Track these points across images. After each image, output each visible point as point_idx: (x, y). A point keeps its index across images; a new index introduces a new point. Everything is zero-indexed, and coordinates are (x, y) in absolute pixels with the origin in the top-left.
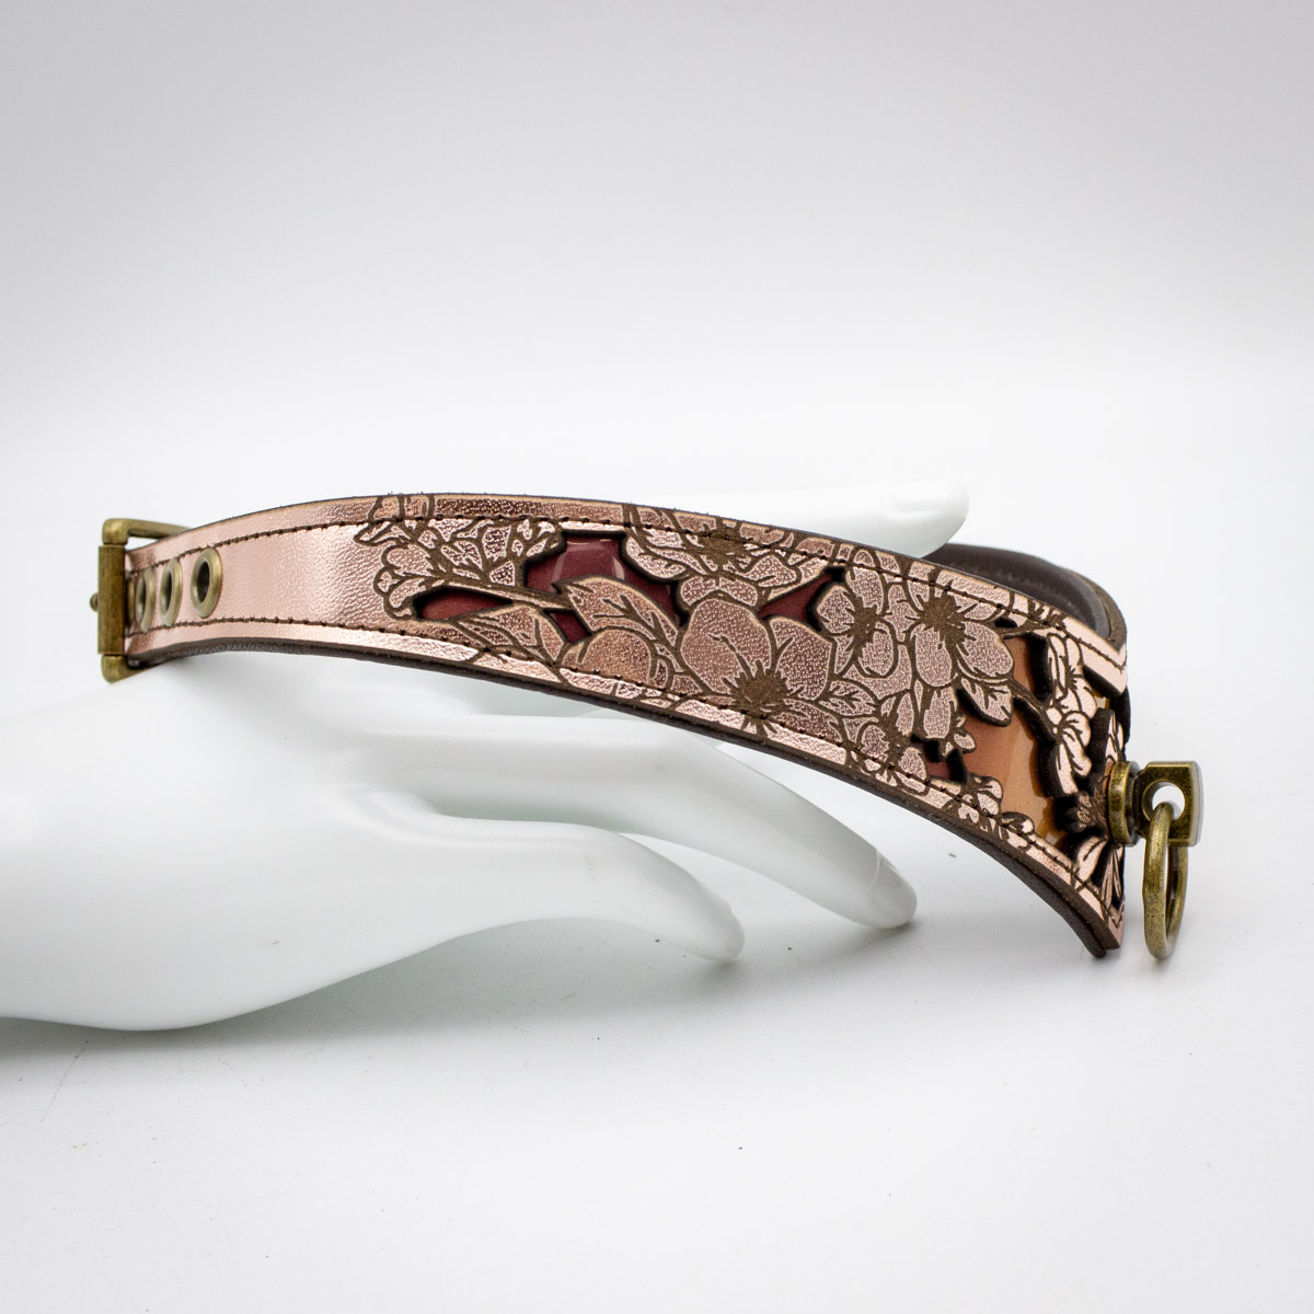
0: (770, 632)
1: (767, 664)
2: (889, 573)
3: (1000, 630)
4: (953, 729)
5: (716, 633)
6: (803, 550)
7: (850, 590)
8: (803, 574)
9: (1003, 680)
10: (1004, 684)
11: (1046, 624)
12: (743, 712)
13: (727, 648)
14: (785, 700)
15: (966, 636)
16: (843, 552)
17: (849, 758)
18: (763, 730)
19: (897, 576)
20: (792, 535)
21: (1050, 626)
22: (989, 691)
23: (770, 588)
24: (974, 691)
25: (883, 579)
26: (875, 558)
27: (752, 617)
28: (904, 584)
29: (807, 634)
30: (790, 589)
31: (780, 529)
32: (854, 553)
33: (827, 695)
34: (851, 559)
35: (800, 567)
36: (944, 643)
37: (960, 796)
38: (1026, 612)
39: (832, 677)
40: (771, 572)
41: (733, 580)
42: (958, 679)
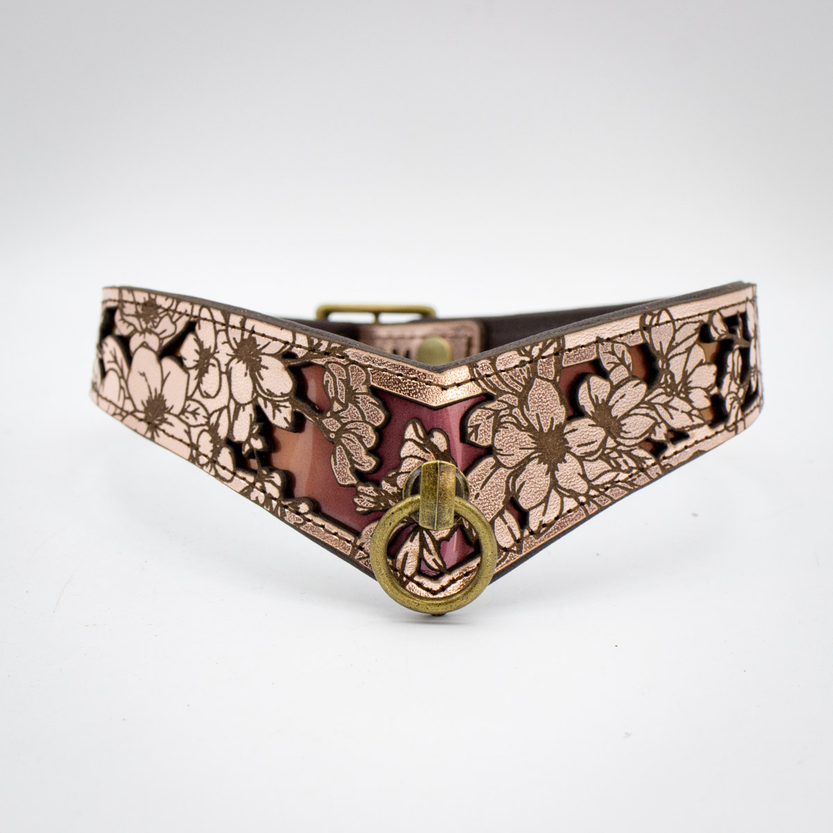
0: (161, 369)
1: (159, 390)
2: (219, 323)
3: (285, 361)
4: (251, 435)
7: (198, 337)
8: (178, 327)
9: (286, 398)
10: (286, 401)
12: (148, 423)
13: (144, 380)
14: (165, 415)
15: (262, 366)
16: (196, 310)
17: (192, 454)
18: (154, 435)
19: (222, 324)
20: (176, 299)
21: (330, 356)
22: (276, 407)
23: (163, 339)
24: (266, 406)
25: (215, 328)
26: (211, 313)
27: (155, 359)
28: (226, 331)
30: (171, 338)
31: (172, 295)
32: (200, 310)
33: (184, 411)
34: (199, 315)
35: (177, 323)
36: (248, 372)
37: (254, 484)
38: (306, 345)
39: (187, 398)
40: (165, 327)
41: (151, 334)
42: (256, 398)
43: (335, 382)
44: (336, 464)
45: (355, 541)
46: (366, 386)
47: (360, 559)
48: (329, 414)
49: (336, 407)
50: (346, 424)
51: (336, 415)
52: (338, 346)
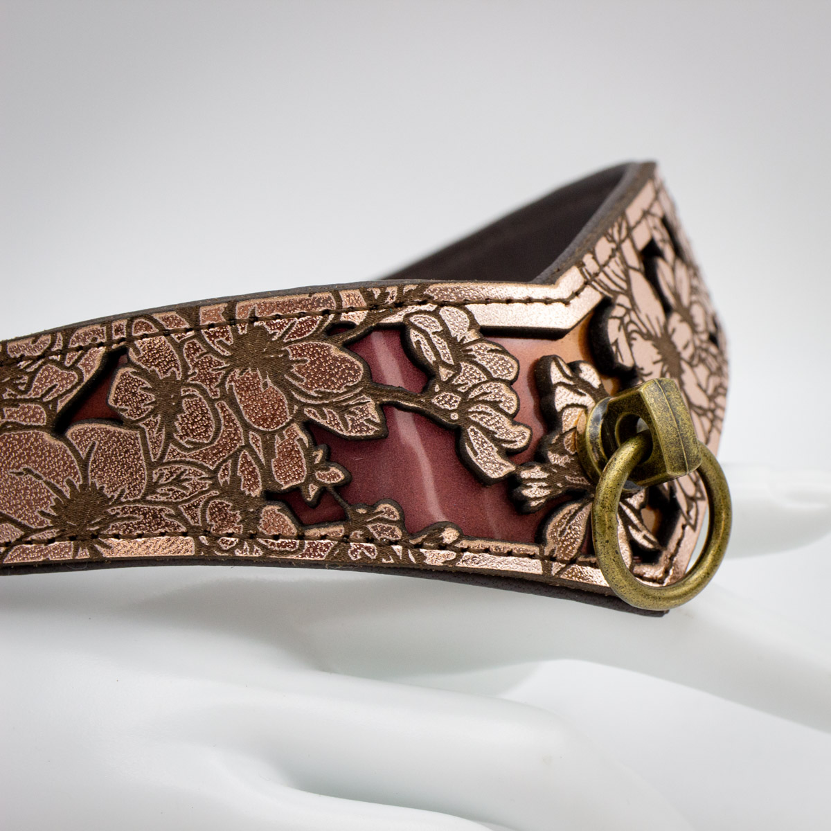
0: (70, 445)
1: (79, 480)
2: (175, 331)
3: (336, 337)
4: (313, 468)
5: (18, 468)
6: (77, 345)
7: (138, 367)
8: (84, 371)
9: (358, 391)
10: (360, 394)
11: (400, 305)
12: (72, 539)
13: (33, 479)
14: (109, 510)
15: (293, 362)
16: (118, 330)
17: (199, 545)
18: (96, 551)
19: (187, 330)
20: (59, 335)
21: (406, 306)
22: (343, 409)
23: (55, 400)
24: (324, 416)
25: (172, 341)
26: (155, 322)
27: (47, 437)
28: (198, 336)
29: (108, 432)
30: (75, 392)
31: (45, 333)
32: (129, 326)
33: (152, 487)
34: (129, 334)
35: (79, 365)
36: (268, 380)
37: (346, 537)
38: (365, 304)
39: (151, 466)
40: (51, 381)
41: (17, 406)
42: (300, 412)
43: (429, 341)
44: (476, 454)
45: (542, 551)
46: (473, 331)
47: (559, 573)
48: (437, 388)
49: (444, 373)
50: (467, 393)
51: (449, 386)
52: (413, 287)
